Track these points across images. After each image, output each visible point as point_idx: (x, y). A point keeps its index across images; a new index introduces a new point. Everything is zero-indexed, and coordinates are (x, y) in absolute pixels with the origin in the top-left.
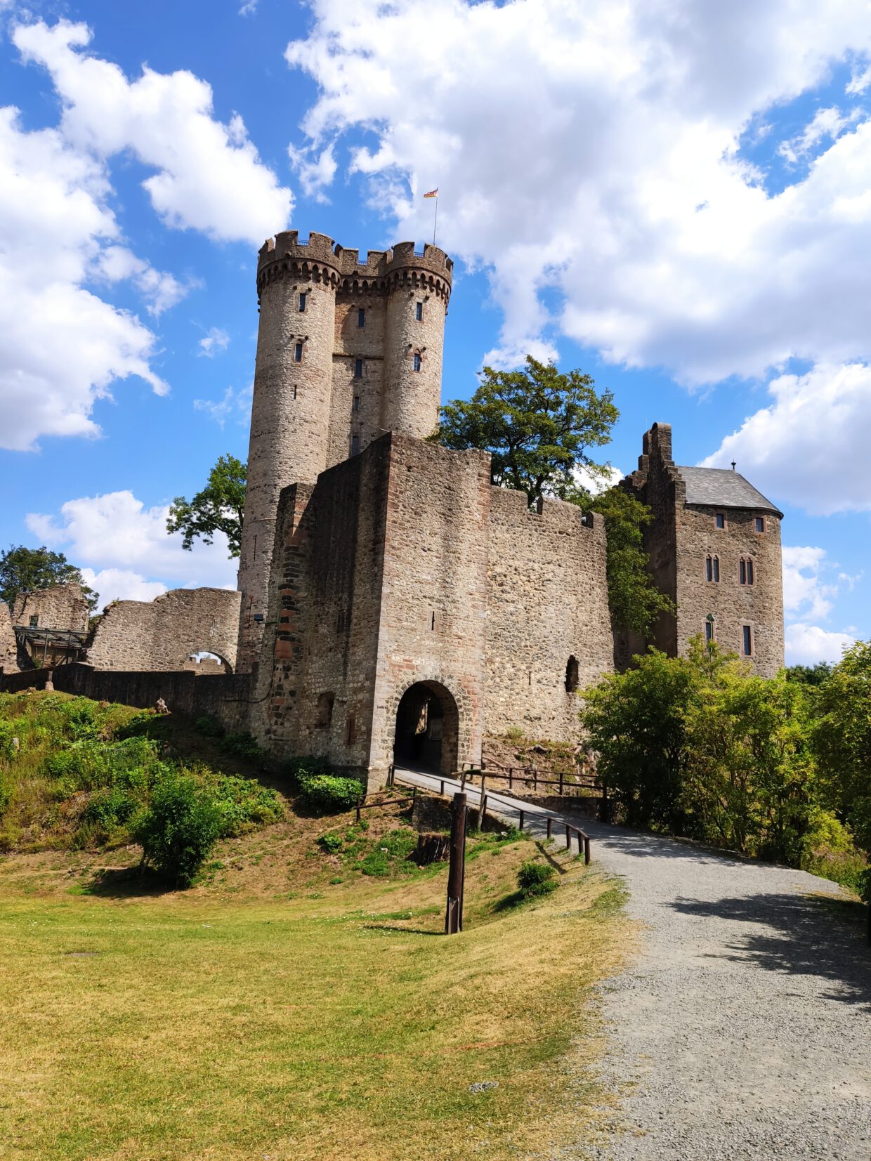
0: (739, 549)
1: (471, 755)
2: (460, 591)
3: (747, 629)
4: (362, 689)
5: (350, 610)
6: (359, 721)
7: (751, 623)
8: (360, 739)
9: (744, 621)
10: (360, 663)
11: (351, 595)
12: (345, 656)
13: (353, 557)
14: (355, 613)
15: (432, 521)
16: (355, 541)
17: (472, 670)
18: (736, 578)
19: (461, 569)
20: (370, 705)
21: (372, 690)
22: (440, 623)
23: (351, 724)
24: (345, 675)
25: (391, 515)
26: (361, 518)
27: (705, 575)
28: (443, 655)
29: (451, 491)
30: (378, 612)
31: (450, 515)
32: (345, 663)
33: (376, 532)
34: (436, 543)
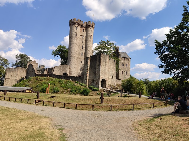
0: (126, 63)
1: (107, 86)
2: (106, 70)
3: (126, 72)
4: (98, 79)
5: (96, 71)
6: (98, 83)
7: (127, 71)
8: (98, 84)
9: (126, 71)
10: (97, 77)
11: (96, 70)
12: (95, 76)
13: (96, 66)
14: (96, 72)
15: (104, 62)
16: (96, 64)
17: (107, 78)
18: (126, 66)
19: (106, 67)
20: (99, 81)
21: (99, 80)
22: (105, 73)
23: (96, 83)
24: (95, 78)
25: (101, 62)
26: (97, 62)
27: (122, 65)
28: (105, 76)
29: (106, 60)
30: (100, 72)
31: (106, 62)
32: (95, 77)
33: (99, 63)
34: (104, 65)
